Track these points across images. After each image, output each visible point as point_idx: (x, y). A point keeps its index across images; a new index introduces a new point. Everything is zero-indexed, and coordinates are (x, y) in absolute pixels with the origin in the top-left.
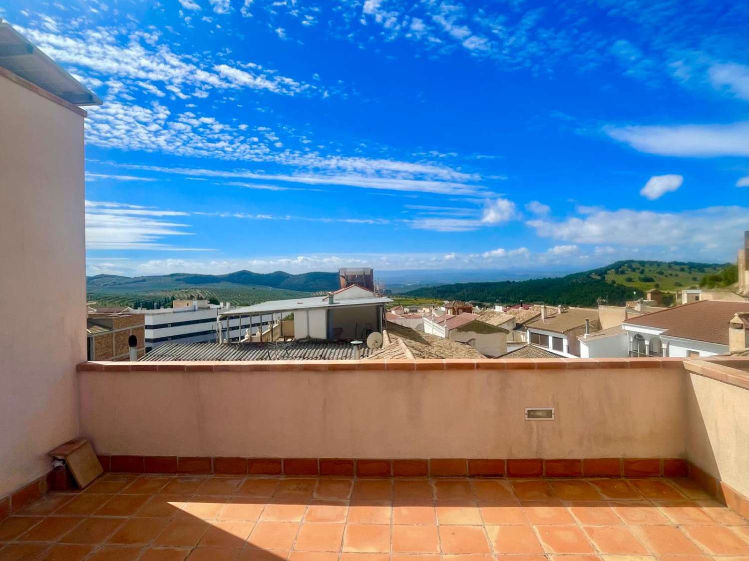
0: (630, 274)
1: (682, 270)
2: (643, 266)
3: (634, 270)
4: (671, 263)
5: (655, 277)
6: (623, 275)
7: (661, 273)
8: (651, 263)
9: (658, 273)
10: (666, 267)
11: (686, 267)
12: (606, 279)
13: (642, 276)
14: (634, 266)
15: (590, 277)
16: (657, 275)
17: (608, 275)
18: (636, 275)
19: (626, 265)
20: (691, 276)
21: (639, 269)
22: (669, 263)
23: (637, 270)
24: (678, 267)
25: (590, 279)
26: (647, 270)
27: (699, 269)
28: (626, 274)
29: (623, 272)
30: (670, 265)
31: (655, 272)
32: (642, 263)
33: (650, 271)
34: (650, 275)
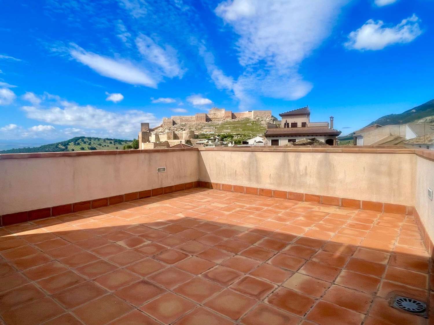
0: (83, 145)
1: (111, 143)
2: (91, 140)
3: (85, 143)
4: (105, 139)
5: (97, 147)
6: (79, 146)
7: (100, 145)
8: (95, 139)
9: (98, 144)
10: (103, 141)
11: (112, 142)
12: (68, 148)
13: (90, 146)
14: (85, 140)
15: (58, 147)
16: (98, 146)
17: (70, 146)
18: (86, 146)
19: (80, 139)
20: (115, 146)
21: (88, 142)
22: (104, 139)
23: (86, 143)
24: (109, 142)
25: (58, 148)
26: (92, 143)
27: (119, 143)
28: (80, 145)
29: (78, 144)
30: (105, 140)
31: (97, 144)
32: (90, 139)
33: (94, 143)
34: (95, 146)
